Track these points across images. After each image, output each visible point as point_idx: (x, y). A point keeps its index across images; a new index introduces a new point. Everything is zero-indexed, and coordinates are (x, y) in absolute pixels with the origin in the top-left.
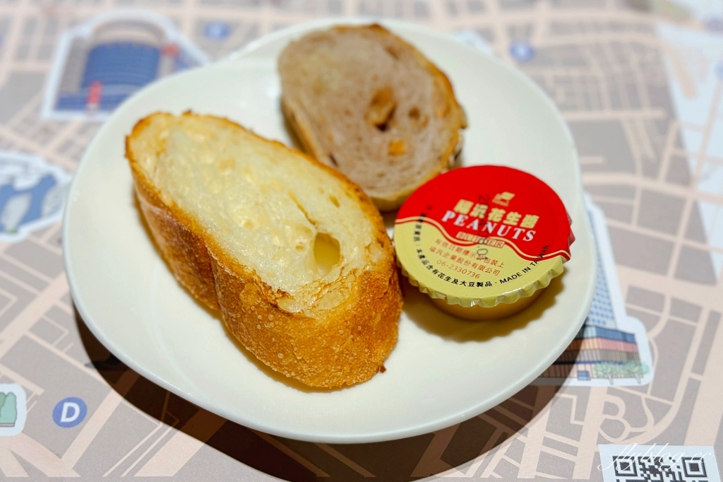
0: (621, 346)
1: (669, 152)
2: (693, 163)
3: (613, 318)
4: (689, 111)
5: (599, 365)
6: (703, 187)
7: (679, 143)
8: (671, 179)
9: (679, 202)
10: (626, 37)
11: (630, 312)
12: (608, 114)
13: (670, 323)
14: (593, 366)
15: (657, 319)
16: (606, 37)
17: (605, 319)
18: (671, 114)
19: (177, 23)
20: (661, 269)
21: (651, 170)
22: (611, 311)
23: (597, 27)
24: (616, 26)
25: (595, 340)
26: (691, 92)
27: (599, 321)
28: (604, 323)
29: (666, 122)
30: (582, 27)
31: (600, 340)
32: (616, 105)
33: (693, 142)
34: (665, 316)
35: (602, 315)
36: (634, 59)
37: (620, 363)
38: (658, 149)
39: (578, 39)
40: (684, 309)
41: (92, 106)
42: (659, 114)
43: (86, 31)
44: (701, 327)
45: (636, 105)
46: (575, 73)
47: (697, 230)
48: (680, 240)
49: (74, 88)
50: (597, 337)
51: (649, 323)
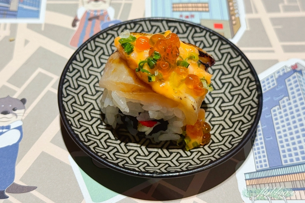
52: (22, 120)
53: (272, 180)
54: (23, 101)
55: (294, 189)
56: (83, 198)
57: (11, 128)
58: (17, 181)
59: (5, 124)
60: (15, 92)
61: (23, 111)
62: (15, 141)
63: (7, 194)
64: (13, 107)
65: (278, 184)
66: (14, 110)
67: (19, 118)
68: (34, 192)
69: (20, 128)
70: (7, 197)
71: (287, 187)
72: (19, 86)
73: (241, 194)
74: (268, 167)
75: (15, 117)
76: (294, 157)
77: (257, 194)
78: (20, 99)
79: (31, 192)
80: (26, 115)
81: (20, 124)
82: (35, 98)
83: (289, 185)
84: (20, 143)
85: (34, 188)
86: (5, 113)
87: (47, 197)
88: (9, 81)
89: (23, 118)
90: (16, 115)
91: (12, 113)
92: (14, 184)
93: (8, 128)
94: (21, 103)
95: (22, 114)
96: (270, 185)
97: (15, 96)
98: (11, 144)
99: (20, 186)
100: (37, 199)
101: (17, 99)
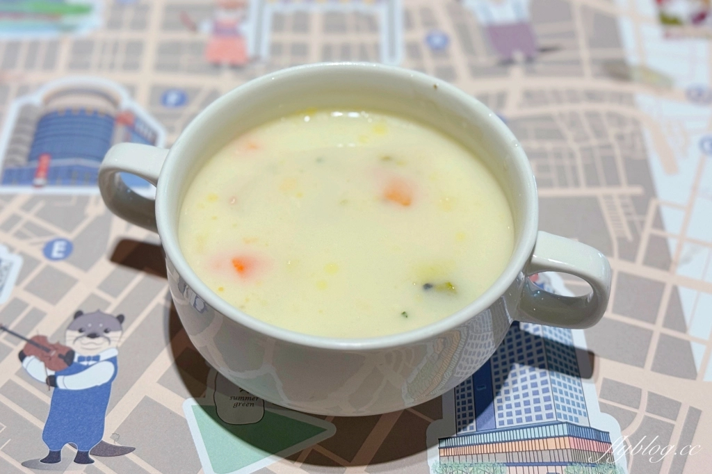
0: (594, 446)
1: (648, 231)
2: (673, 244)
3: (586, 414)
4: (669, 188)
5: (570, 467)
6: (682, 271)
7: (659, 223)
8: (648, 262)
9: (659, 286)
10: (603, 108)
11: (604, 408)
12: (584, 191)
13: (647, 420)
14: (564, 467)
15: (634, 415)
16: (583, 107)
17: (577, 416)
18: (651, 191)
19: (132, 90)
20: (639, 361)
21: (628, 252)
22: (584, 407)
23: (573, 96)
24: (592, 96)
25: (567, 438)
26: (671, 168)
27: (571, 418)
28: (577, 420)
29: (645, 200)
30: (557, 96)
31: (571, 438)
32: (592, 181)
33: (673, 222)
34: (642, 413)
35: (575, 411)
36: (612, 131)
37: (593, 465)
38: (635, 229)
39: (553, 109)
40: (662, 405)
41: (39, 181)
42: (638, 190)
43: (36, 99)
44: (679, 425)
45: (613, 181)
46: (549, 146)
47: (676, 318)
48: (658, 329)
49: (21, 160)
50: (569, 436)
51: (625, 420)
52: (117, 348)
53: (479, 449)
54: (121, 318)
55: (509, 464)
56: (201, 467)
57: (102, 359)
58: (107, 438)
59: (92, 354)
60: (108, 304)
61: (119, 333)
62: (106, 380)
63: (91, 457)
64: (105, 328)
65: (485, 457)
66: (106, 331)
67: (114, 344)
68: (130, 456)
69: (113, 360)
70: (92, 462)
71: (497, 461)
72: (115, 295)
73: (431, 468)
74: (475, 430)
75: (107, 343)
76: (514, 417)
77: (454, 469)
78: (116, 315)
79: (126, 455)
80: (123, 340)
81: (113, 353)
82: (137, 315)
83: (502, 458)
84: (113, 383)
85: (131, 450)
86: (93, 336)
87: (149, 463)
88: (101, 287)
89: (120, 345)
90: (109, 340)
91: (103, 336)
92: (102, 442)
93: (97, 359)
94: (117, 322)
95: (118, 339)
96: (475, 456)
97: (109, 311)
98: (99, 384)
99: (111, 446)
100: (135, 465)
101: (110, 316)
